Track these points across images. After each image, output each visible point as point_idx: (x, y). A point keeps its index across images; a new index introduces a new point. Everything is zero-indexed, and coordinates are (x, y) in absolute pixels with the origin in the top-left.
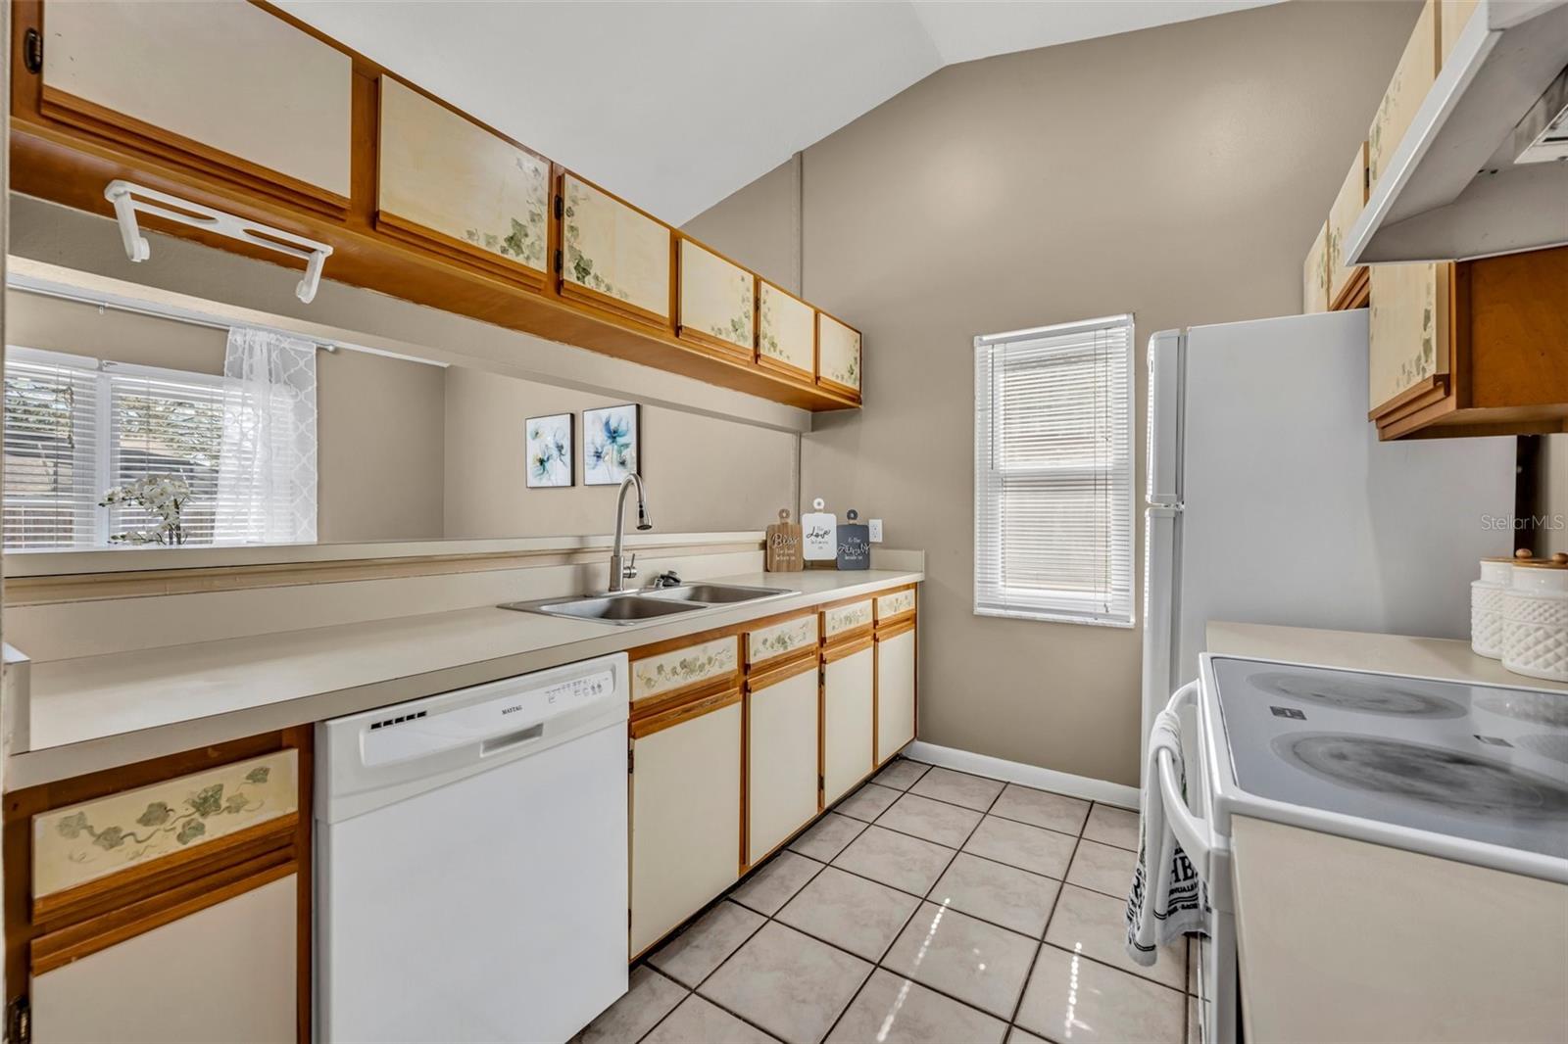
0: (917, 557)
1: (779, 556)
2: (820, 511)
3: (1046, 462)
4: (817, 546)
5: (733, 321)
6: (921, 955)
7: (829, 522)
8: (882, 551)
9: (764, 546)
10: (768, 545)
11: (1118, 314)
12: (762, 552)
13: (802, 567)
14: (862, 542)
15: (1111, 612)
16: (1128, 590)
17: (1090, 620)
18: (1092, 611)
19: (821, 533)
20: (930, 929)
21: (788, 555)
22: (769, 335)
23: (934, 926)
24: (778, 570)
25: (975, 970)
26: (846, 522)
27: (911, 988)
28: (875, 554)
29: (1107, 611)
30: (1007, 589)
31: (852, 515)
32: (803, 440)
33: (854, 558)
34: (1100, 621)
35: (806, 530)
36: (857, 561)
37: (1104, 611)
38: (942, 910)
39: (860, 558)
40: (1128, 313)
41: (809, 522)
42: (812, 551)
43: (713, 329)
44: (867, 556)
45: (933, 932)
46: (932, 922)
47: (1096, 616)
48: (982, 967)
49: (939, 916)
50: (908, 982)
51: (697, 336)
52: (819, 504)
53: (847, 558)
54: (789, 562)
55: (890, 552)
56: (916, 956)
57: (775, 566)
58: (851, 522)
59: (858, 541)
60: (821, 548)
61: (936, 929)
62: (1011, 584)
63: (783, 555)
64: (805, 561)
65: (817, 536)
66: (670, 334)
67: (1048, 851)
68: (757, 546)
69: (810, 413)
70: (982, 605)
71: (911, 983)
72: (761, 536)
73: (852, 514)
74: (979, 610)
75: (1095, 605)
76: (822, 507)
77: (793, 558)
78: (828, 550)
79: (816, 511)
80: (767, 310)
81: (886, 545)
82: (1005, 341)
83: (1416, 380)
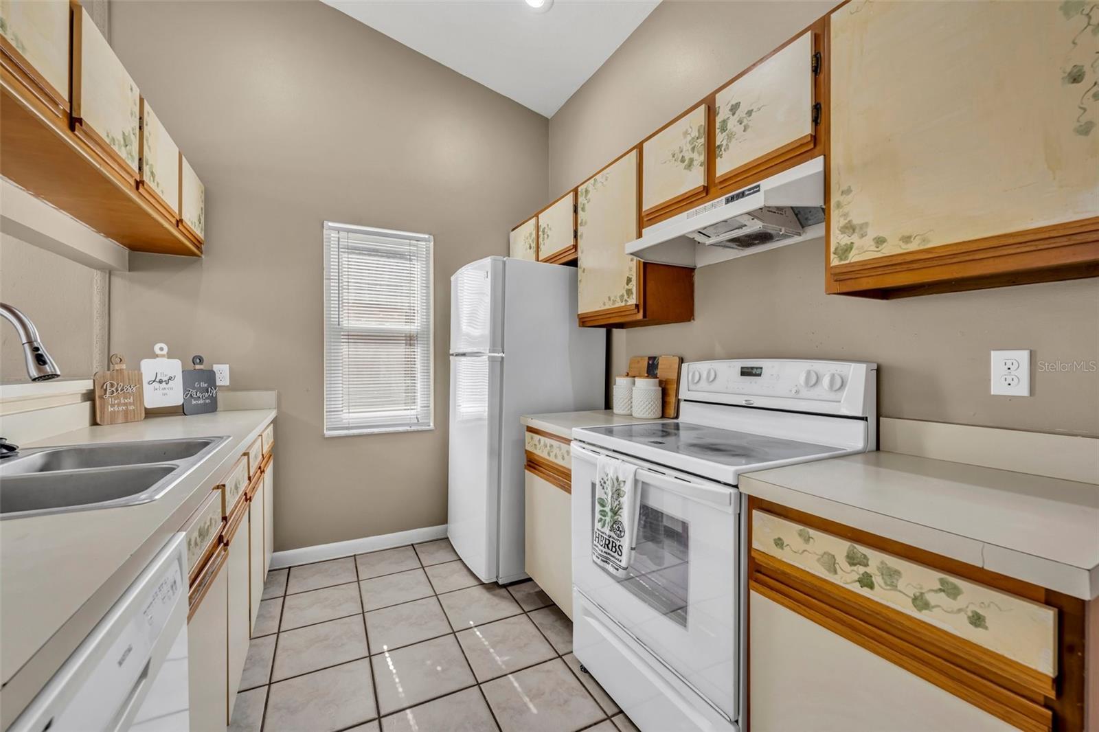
0: (270, 397)
1: (113, 406)
2: (163, 356)
3: (374, 323)
4: (160, 392)
5: (124, 133)
6: (400, 690)
7: (174, 368)
8: (231, 394)
9: (90, 396)
10: (97, 394)
11: (424, 233)
12: (88, 404)
13: (143, 415)
14: (209, 386)
15: (420, 421)
16: (429, 406)
17: (408, 428)
18: (409, 422)
19: (165, 379)
20: (391, 671)
21: (125, 404)
22: (150, 162)
23: (392, 667)
24: (112, 423)
25: (437, 672)
26: (191, 366)
27: (412, 712)
28: (221, 397)
29: (418, 421)
30: (351, 414)
31: (198, 361)
32: (112, 278)
33: (201, 402)
34: (413, 428)
35: (147, 377)
36: (205, 404)
37: (416, 421)
38: (387, 654)
39: (208, 401)
40: (430, 234)
41: (149, 368)
42: (154, 398)
43: (108, 136)
44: (214, 400)
45: (394, 671)
46: (389, 666)
47: (410, 425)
48: (439, 668)
49: (389, 660)
50: (408, 711)
51: (91, 135)
52: (161, 349)
53: (194, 402)
54: (126, 412)
55: (240, 394)
56: (398, 693)
57: (107, 417)
58: (198, 367)
59: (206, 385)
60: (164, 394)
61: (395, 668)
62: (352, 411)
63: (119, 405)
64: (146, 409)
65: (161, 382)
66: (64, 123)
67: (411, 584)
68: (79, 398)
69: (127, 251)
70: (329, 429)
71: (411, 709)
72: (87, 385)
73: (199, 359)
74: (327, 433)
75: (410, 418)
76: (165, 352)
77: (132, 408)
78: (174, 395)
79: (157, 356)
80: (148, 135)
81: (234, 386)
82: (349, 231)
83: (619, 304)
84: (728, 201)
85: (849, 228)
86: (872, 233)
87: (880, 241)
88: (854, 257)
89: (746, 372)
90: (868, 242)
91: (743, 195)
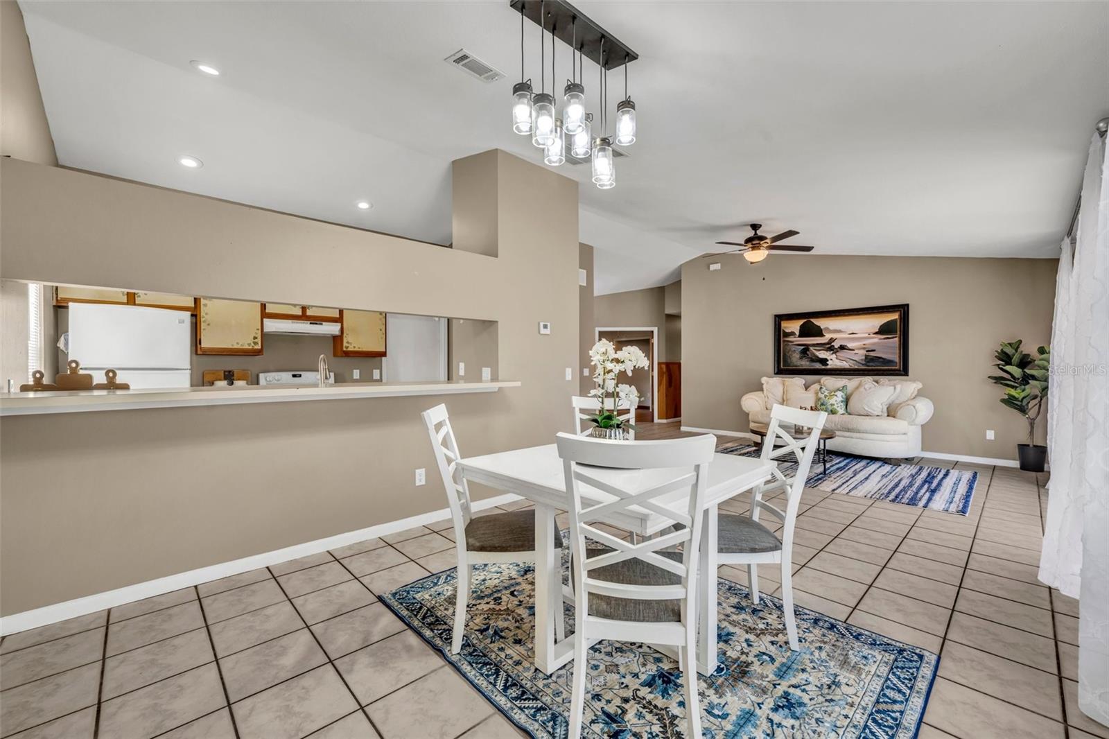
83: (247, 347)
84: (311, 323)
85: (348, 342)
86: (353, 345)
87: (354, 347)
88: (349, 349)
89: (294, 376)
90: (352, 346)
91: (316, 324)
